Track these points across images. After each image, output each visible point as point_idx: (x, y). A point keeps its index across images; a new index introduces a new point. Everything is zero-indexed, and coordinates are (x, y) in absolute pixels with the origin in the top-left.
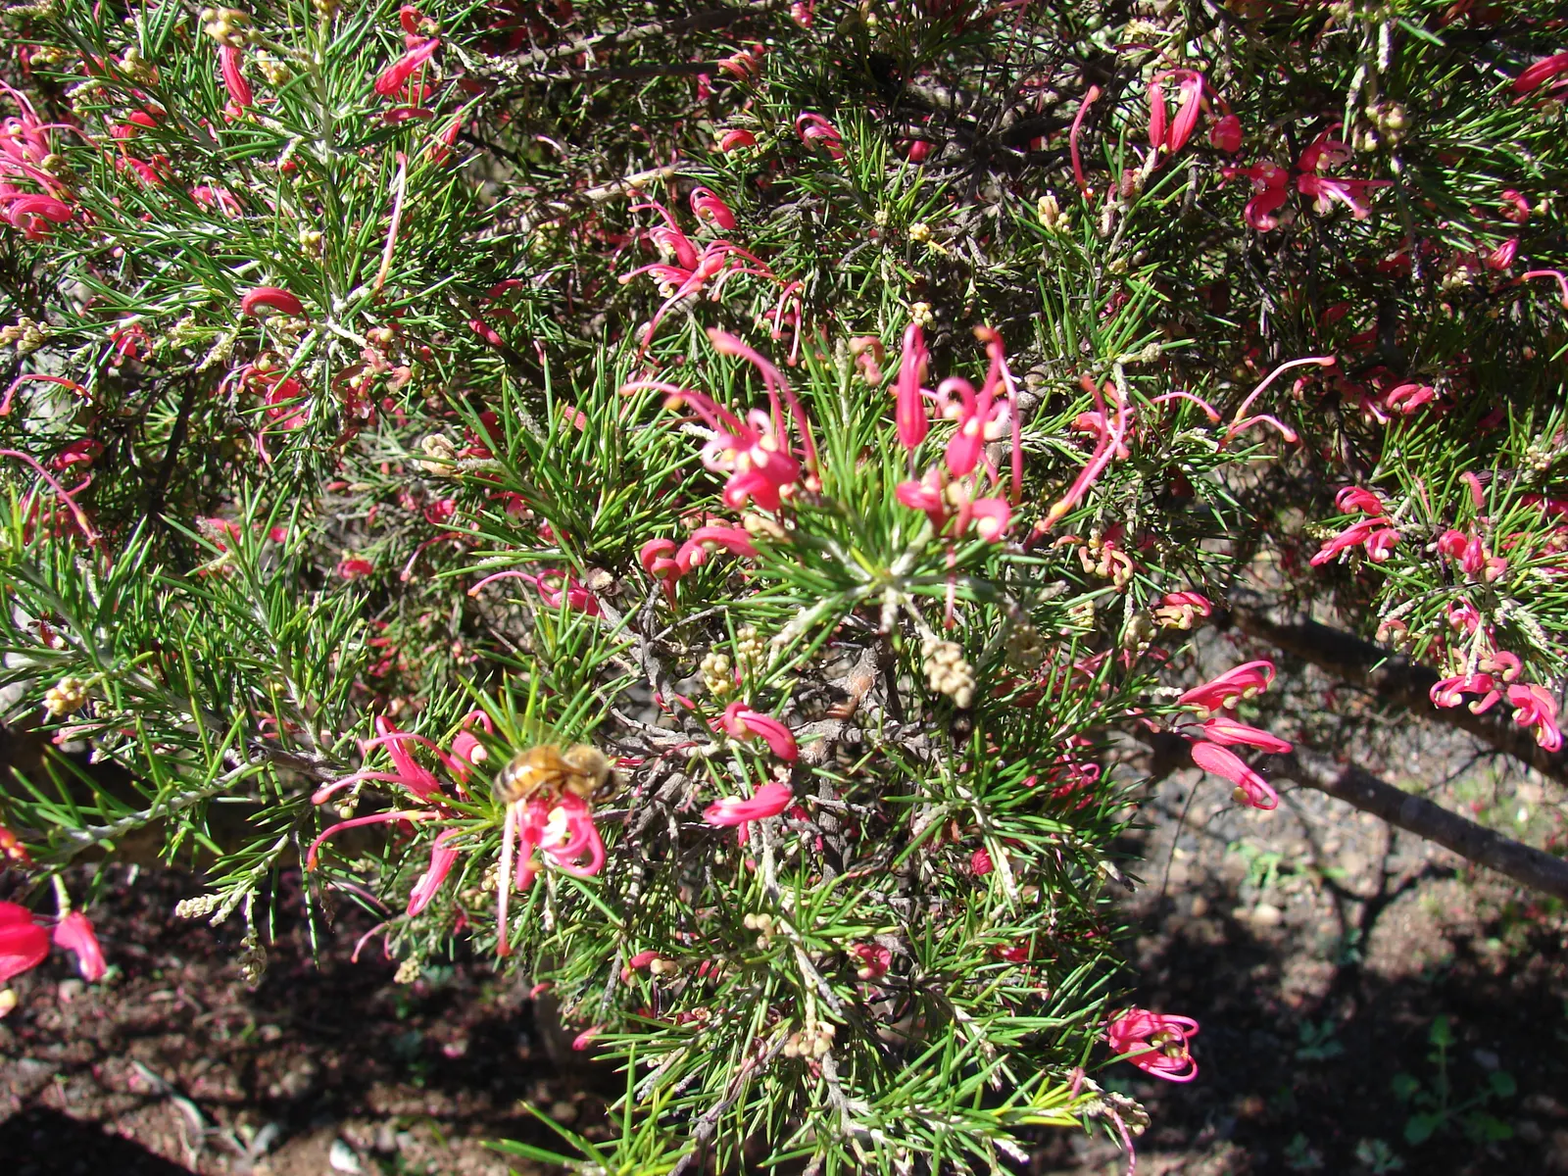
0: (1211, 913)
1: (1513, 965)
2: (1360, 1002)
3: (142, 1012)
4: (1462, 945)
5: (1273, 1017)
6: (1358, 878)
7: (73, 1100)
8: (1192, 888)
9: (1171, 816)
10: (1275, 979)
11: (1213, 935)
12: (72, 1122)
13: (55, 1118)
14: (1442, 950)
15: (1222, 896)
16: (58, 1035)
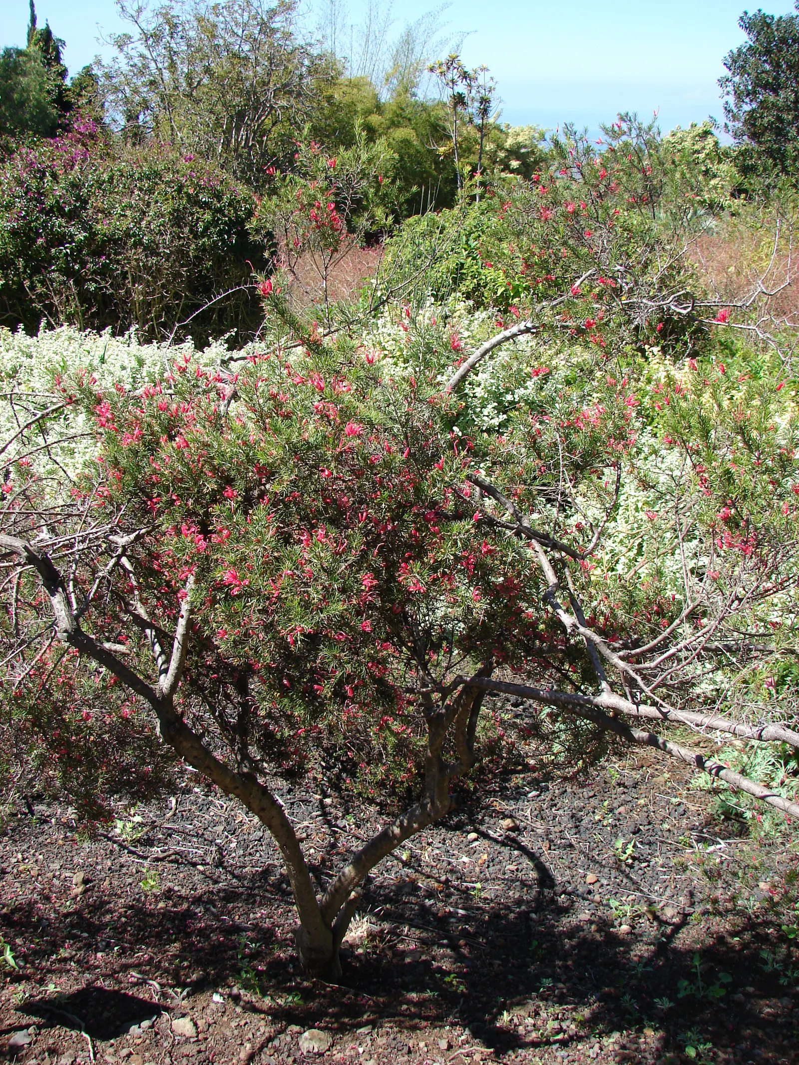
0: (599, 930)
1: (745, 946)
2: (667, 958)
3: (131, 961)
4: (720, 939)
5: (625, 964)
6: (672, 917)
7: (107, 985)
8: (591, 922)
9: (584, 899)
10: (627, 952)
11: (598, 937)
12: (106, 991)
13: (100, 990)
14: (710, 941)
15: (604, 925)
16: (97, 967)
